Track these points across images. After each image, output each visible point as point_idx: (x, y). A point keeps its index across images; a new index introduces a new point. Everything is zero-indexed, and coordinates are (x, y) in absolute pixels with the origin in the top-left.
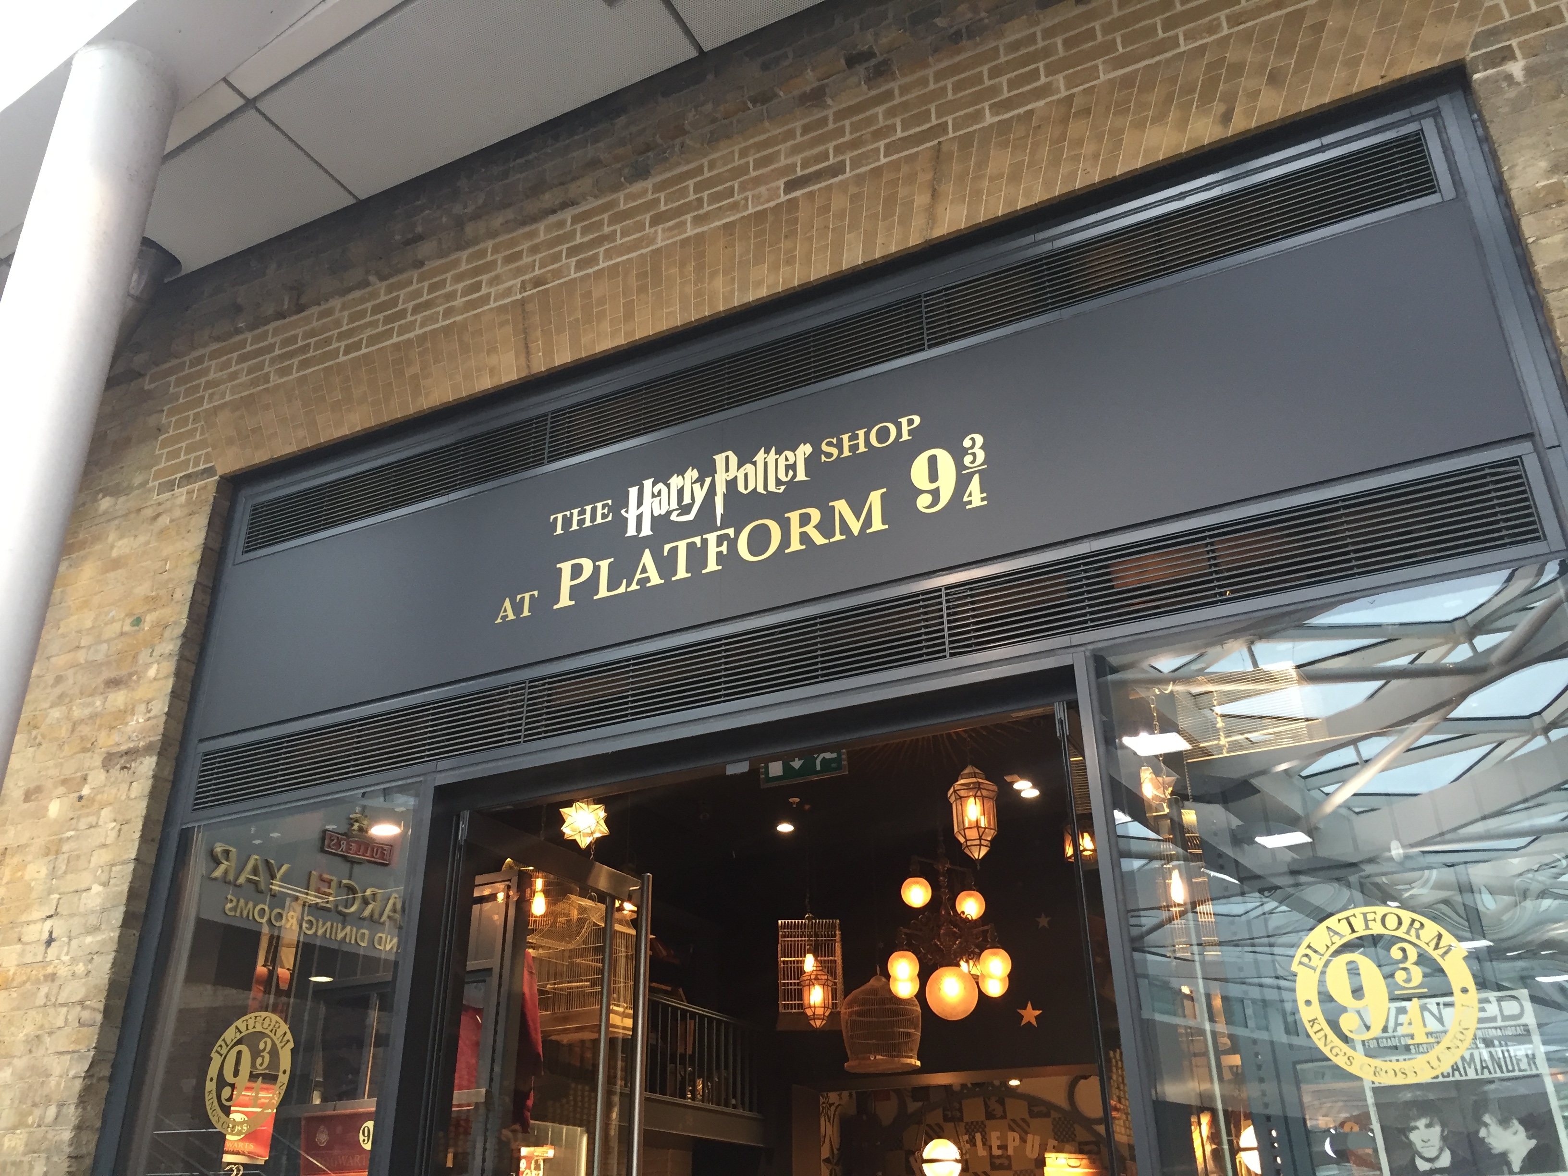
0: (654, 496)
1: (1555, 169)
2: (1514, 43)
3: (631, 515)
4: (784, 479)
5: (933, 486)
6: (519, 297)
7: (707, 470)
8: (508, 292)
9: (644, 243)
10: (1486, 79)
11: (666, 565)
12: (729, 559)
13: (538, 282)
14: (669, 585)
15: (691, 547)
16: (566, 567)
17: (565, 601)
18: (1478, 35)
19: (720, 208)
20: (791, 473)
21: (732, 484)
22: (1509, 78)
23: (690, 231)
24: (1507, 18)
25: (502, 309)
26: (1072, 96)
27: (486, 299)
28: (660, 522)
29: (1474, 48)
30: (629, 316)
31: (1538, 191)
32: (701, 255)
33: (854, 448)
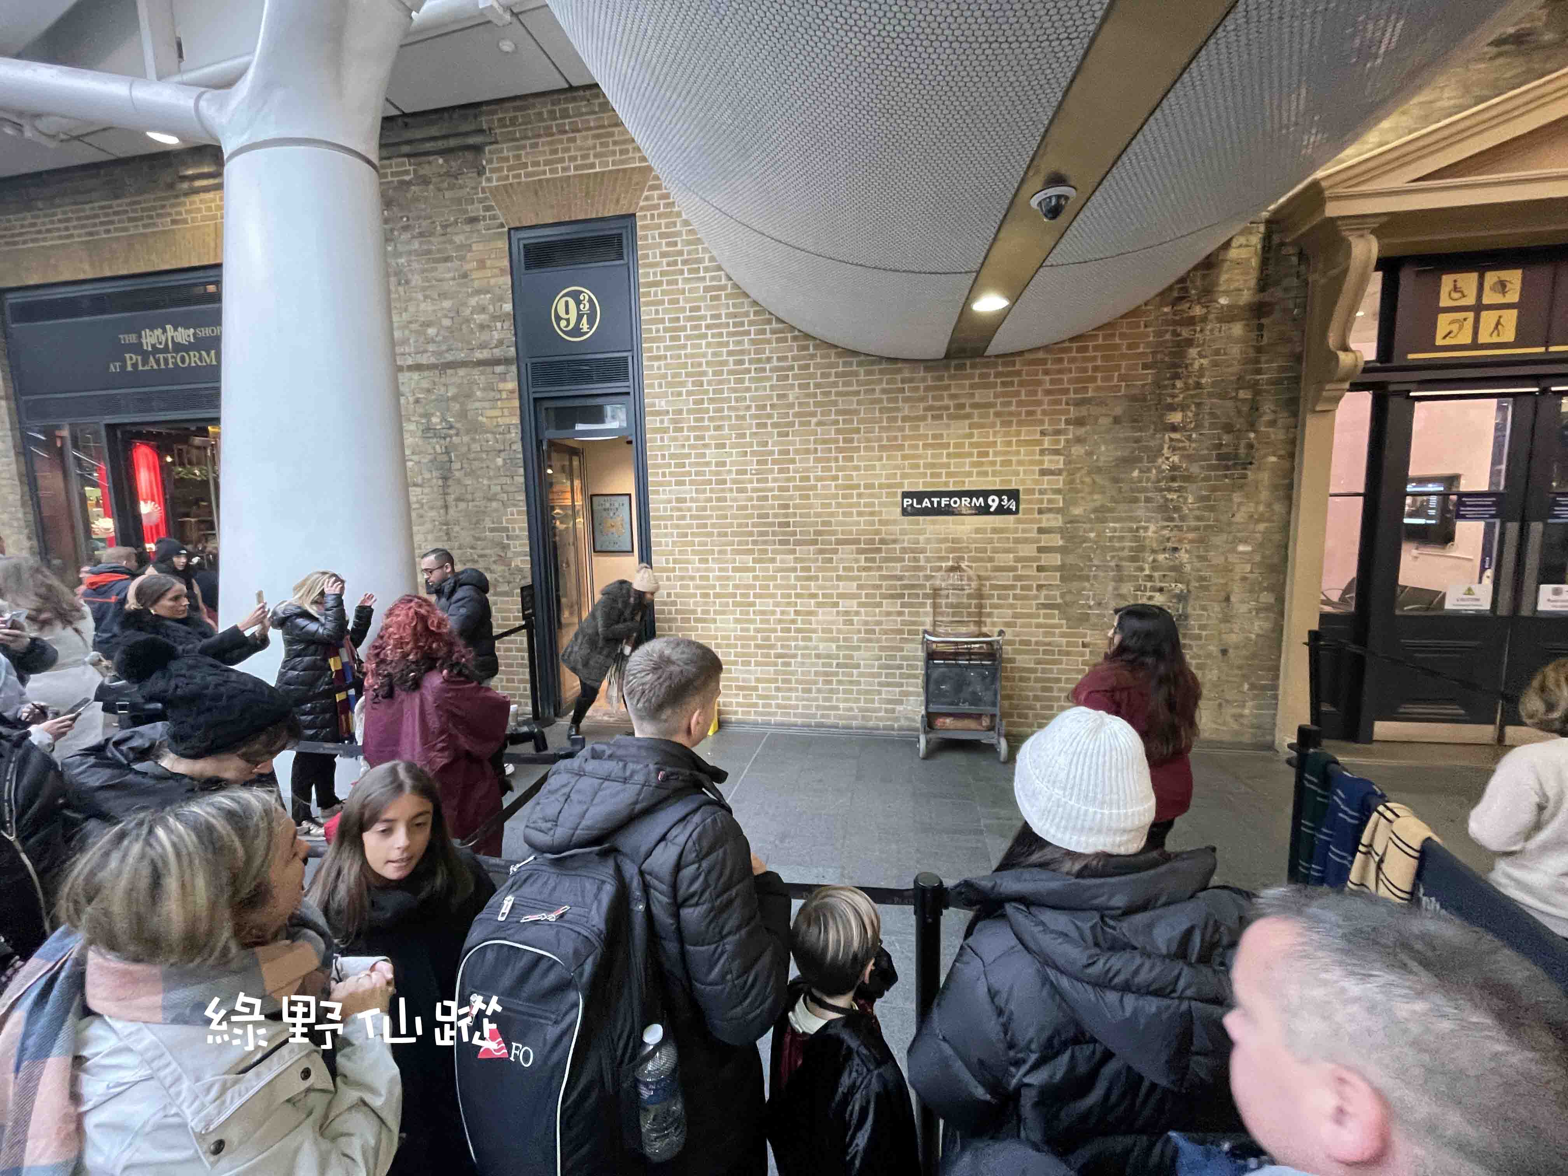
0: (150, 336)
3: (144, 341)
4: (188, 340)
6: (85, 239)
7: (165, 331)
8: (81, 235)
9: (125, 230)
11: (158, 362)
12: (175, 364)
13: (91, 234)
14: (160, 370)
15: (164, 357)
16: (127, 356)
17: (129, 368)
19: (149, 223)
20: (189, 338)
21: (172, 338)
23: (142, 230)
25: (80, 243)
27: (73, 235)
28: (153, 346)
32: (147, 243)
33: (206, 334)
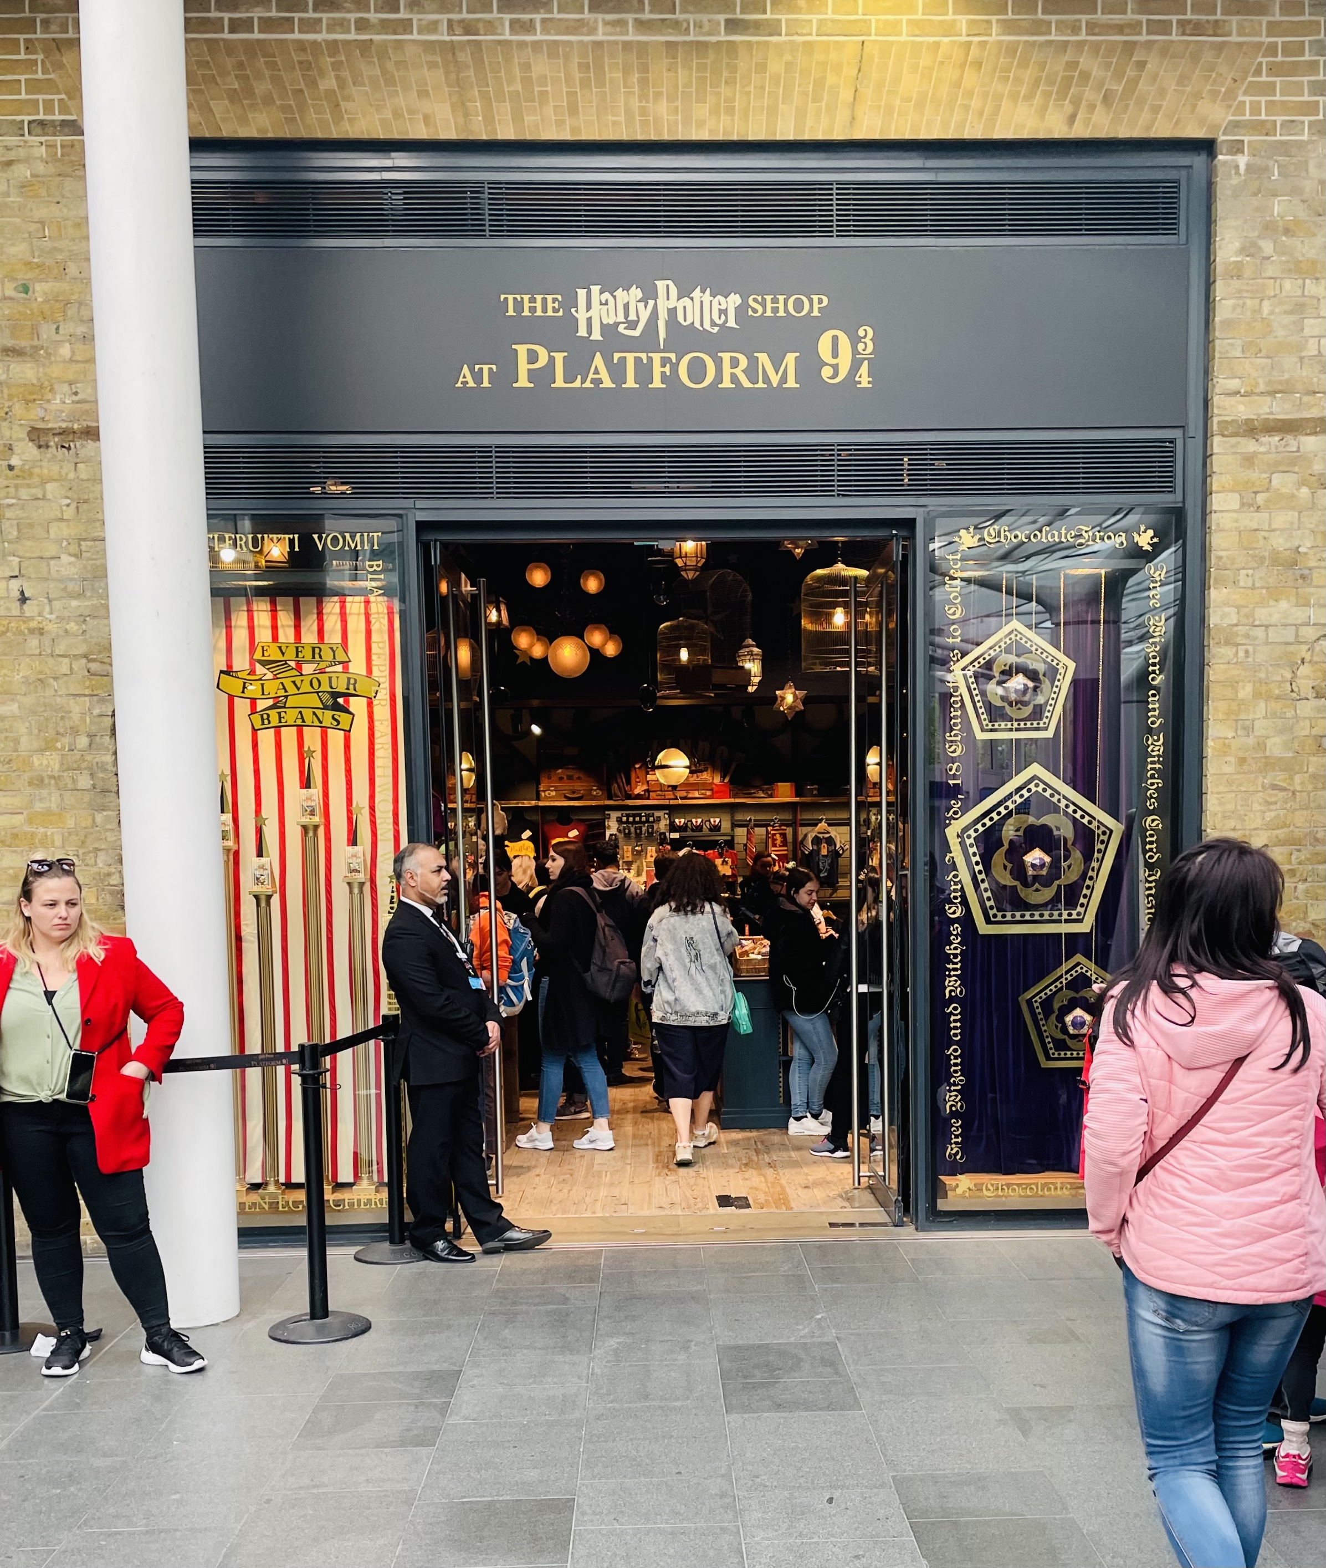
0: (601, 304)
1: (1242, 251)
2: (1246, 139)
3: (581, 315)
4: (718, 322)
5: (834, 362)
6: (447, 38)
7: (650, 294)
8: (433, 27)
9: (585, 30)
10: (1225, 163)
11: (617, 372)
12: (671, 379)
13: (469, 28)
14: (619, 390)
15: (638, 360)
16: (522, 350)
17: (523, 382)
18: (1230, 121)
19: (663, 20)
20: (723, 317)
21: (672, 312)
22: (1237, 167)
24: (1247, 117)
25: (429, 47)
26: (970, 43)
27: (406, 26)
28: (609, 331)
29: (1224, 134)
30: (573, 110)
31: (1230, 264)
32: (644, 69)
33: (776, 310)
